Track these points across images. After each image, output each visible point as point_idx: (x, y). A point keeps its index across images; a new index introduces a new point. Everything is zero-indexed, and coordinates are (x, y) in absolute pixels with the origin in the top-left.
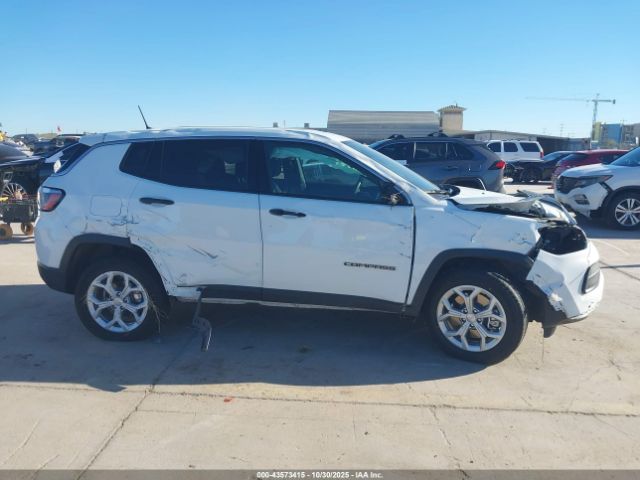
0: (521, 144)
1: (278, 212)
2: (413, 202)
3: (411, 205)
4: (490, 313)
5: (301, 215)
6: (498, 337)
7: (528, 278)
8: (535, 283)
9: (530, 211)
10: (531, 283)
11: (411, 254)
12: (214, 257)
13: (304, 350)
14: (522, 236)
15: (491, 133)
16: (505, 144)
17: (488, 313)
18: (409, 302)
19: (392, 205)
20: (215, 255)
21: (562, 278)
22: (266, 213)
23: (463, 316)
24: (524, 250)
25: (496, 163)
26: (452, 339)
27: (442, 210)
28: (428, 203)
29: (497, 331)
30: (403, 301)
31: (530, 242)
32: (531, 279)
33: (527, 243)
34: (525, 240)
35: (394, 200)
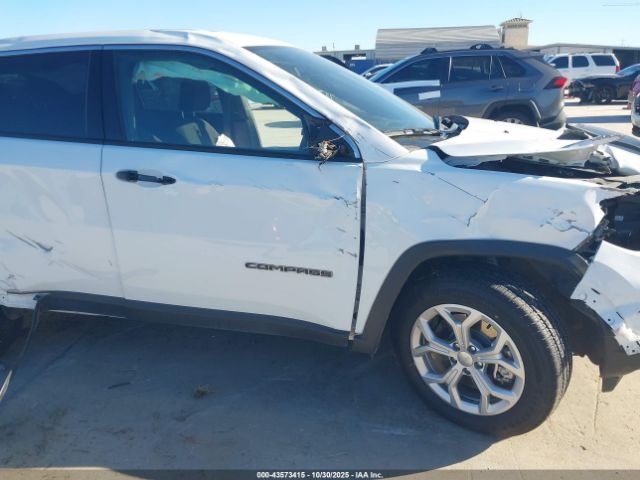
0: (594, 57)
1: (130, 176)
2: (364, 155)
3: (360, 160)
4: (498, 356)
5: (168, 181)
6: (511, 399)
7: (574, 296)
8: (589, 303)
9: (589, 164)
10: (581, 303)
11: (358, 252)
12: (48, 250)
13: (201, 395)
14: (568, 215)
15: (559, 47)
16: (574, 58)
17: (494, 356)
18: (360, 329)
19: (322, 160)
20: (48, 245)
22: (110, 177)
23: (453, 354)
24: (570, 241)
25: (555, 79)
26: (435, 387)
28: (388, 156)
29: (508, 385)
30: (349, 329)
31: (581, 226)
32: (582, 298)
33: (577, 228)
34: (573, 224)
35: (325, 151)
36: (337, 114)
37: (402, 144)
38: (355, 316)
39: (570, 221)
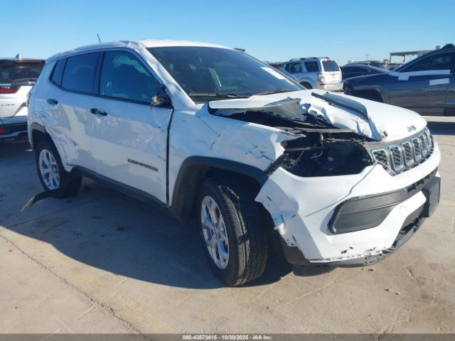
2: (174, 104)
3: (172, 108)
5: (105, 114)
7: (257, 199)
8: (266, 206)
10: (260, 205)
11: (165, 157)
14: (261, 148)
18: (170, 204)
19: (152, 106)
21: (296, 206)
24: (263, 165)
27: (194, 113)
28: (184, 106)
31: (269, 157)
32: (261, 201)
33: (267, 158)
34: (264, 154)
35: (155, 101)
36: (169, 82)
37: (193, 100)
38: (167, 184)
39: (262, 152)
